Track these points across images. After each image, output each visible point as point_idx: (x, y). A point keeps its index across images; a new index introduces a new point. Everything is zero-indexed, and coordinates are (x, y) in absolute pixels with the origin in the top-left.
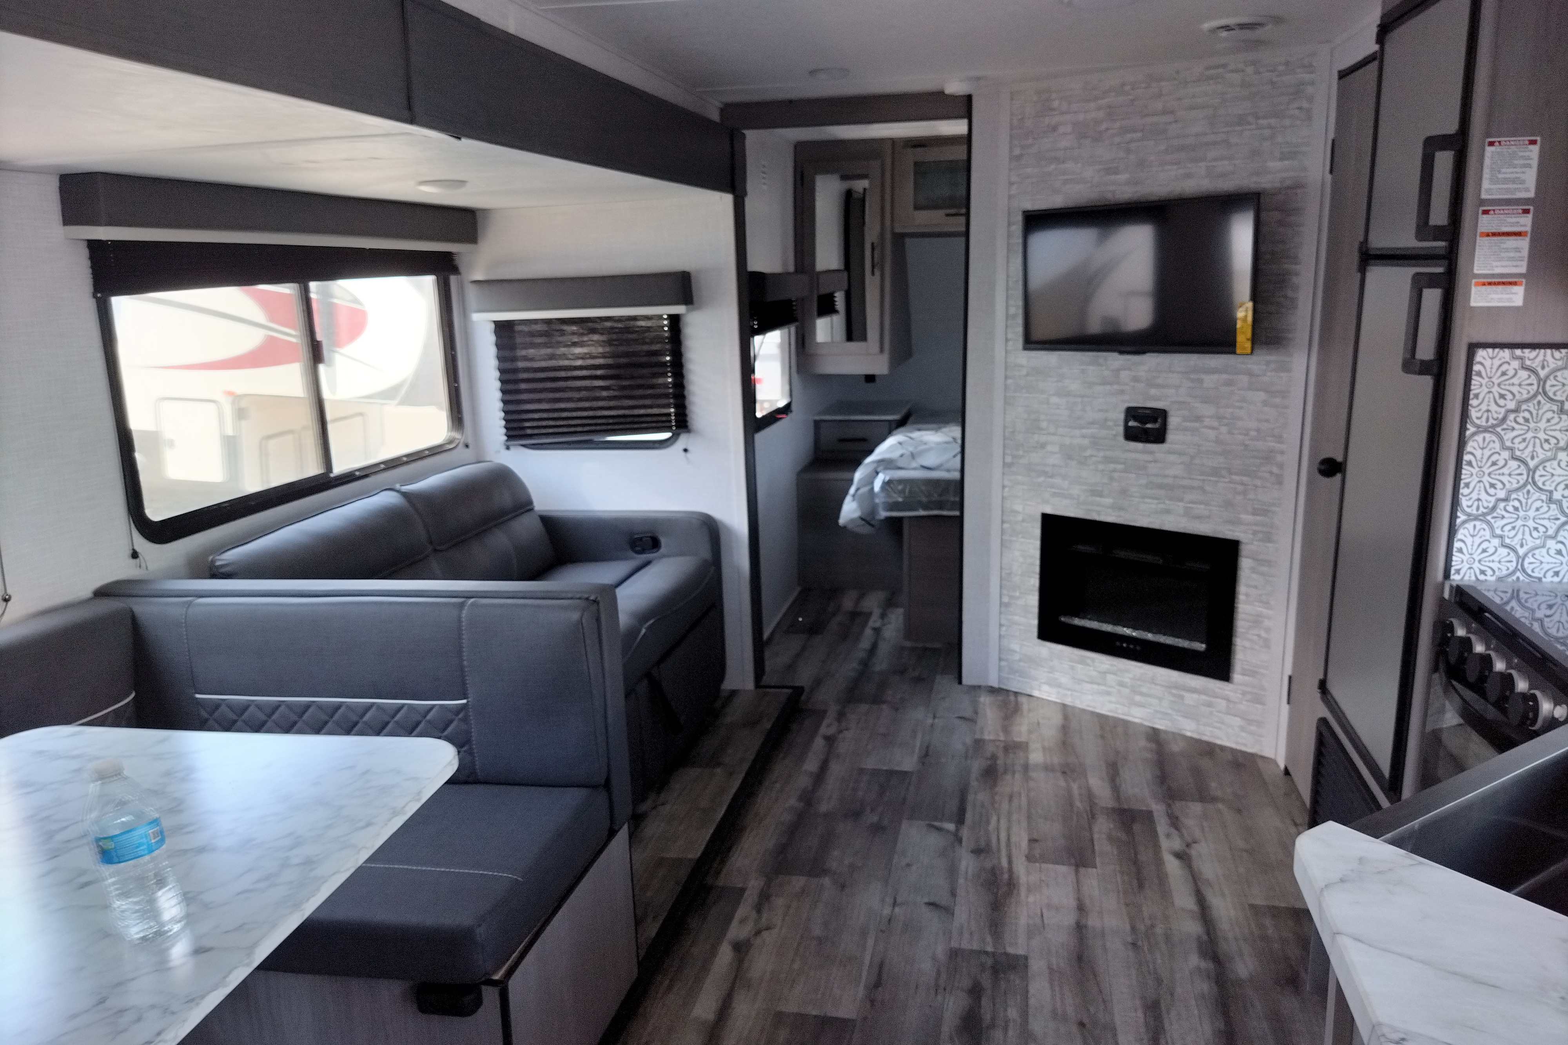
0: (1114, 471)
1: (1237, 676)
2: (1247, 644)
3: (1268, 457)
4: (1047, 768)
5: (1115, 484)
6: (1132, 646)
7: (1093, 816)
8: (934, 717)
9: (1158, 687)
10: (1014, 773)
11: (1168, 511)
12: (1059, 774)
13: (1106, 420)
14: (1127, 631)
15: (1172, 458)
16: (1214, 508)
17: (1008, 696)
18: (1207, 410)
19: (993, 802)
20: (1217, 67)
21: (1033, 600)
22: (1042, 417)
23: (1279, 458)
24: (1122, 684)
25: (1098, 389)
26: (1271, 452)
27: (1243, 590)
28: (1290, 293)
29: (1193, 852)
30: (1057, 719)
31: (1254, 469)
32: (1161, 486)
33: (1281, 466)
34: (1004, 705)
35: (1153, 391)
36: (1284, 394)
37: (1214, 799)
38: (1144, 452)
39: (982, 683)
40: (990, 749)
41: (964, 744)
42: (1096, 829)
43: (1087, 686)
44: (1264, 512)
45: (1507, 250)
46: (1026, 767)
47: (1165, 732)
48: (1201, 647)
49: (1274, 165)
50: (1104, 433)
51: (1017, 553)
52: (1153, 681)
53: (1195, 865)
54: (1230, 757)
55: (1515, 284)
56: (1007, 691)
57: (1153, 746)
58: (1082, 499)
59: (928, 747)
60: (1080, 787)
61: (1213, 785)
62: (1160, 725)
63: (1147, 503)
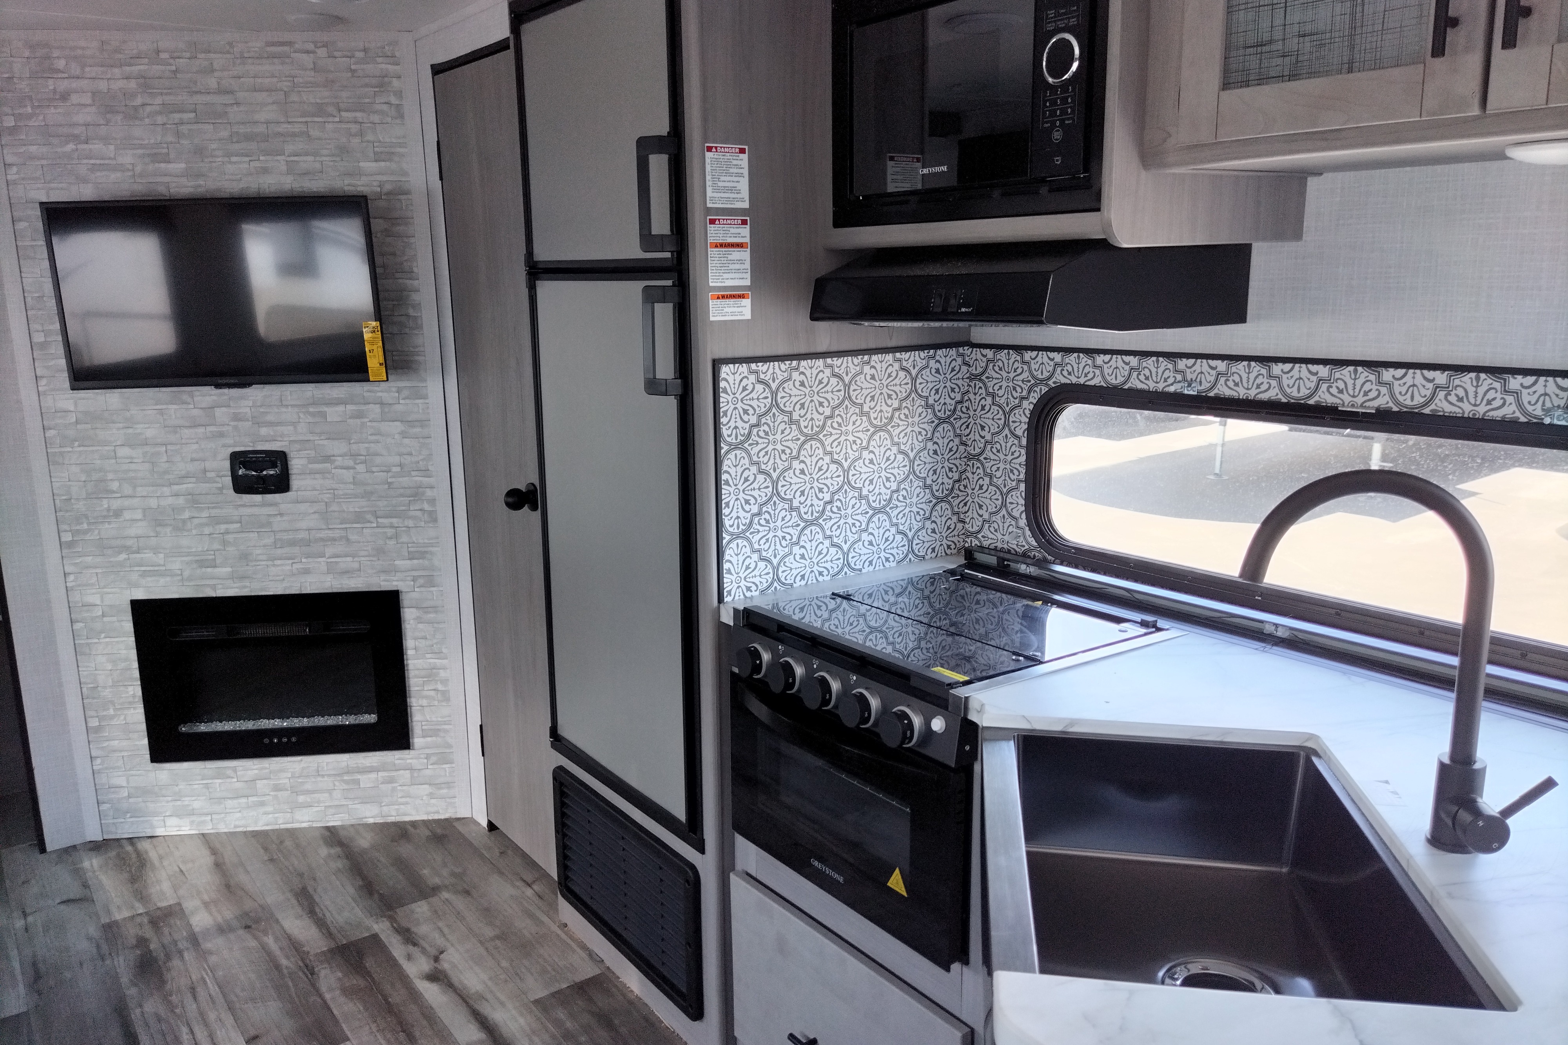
0: (227, 532)
1: (417, 740)
2: (424, 702)
3: (416, 494)
4: (222, 930)
5: (230, 549)
6: (285, 740)
7: (311, 971)
8: (25, 915)
9: (326, 778)
10: (180, 953)
11: (307, 571)
12: (241, 932)
13: (205, 471)
14: (277, 723)
15: (303, 507)
16: (363, 559)
17: (121, 846)
18: (337, 448)
19: (171, 1007)
20: (282, 44)
21: (137, 714)
22: (110, 476)
23: (429, 493)
24: (277, 788)
25: (187, 432)
26: (420, 487)
27: (410, 644)
28: (411, 312)
29: (445, 966)
30: (205, 859)
31: (404, 508)
32: (293, 543)
33: (432, 501)
34: (122, 862)
35: (264, 431)
36: (423, 423)
37: (435, 890)
38: (263, 505)
39: (77, 841)
40: (131, 933)
41: (90, 939)
42: (323, 988)
43: (230, 803)
44: (422, 555)
45: (733, 262)
46: (194, 940)
47: (343, 827)
48: (370, 718)
49: (368, 166)
50: (204, 487)
51: (101, 659)
52: (318, 773)
53: (455, 981)
54: (428, 833)
55: (742, 297)
56: (118, 840)
57: (338, 850)
58: (186, 574)
59: (34, 964)
60: (277, 939)
61: (426, 872)
62: (334, 821)
63: (278, 566)
